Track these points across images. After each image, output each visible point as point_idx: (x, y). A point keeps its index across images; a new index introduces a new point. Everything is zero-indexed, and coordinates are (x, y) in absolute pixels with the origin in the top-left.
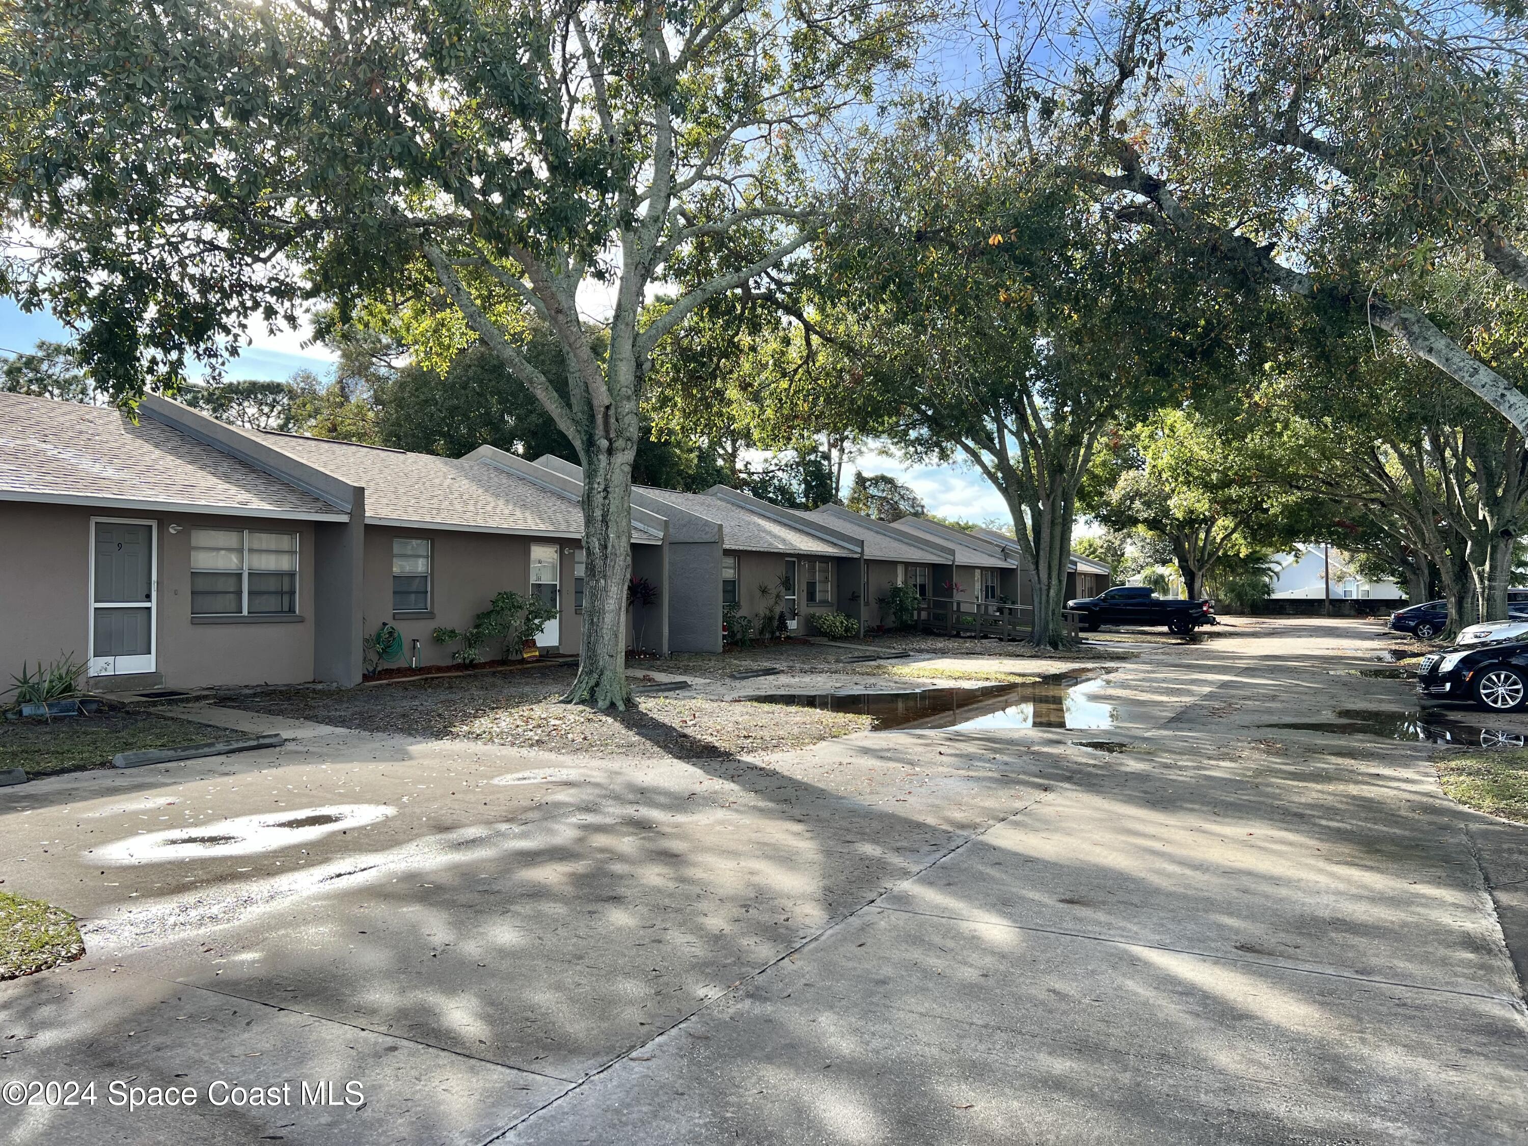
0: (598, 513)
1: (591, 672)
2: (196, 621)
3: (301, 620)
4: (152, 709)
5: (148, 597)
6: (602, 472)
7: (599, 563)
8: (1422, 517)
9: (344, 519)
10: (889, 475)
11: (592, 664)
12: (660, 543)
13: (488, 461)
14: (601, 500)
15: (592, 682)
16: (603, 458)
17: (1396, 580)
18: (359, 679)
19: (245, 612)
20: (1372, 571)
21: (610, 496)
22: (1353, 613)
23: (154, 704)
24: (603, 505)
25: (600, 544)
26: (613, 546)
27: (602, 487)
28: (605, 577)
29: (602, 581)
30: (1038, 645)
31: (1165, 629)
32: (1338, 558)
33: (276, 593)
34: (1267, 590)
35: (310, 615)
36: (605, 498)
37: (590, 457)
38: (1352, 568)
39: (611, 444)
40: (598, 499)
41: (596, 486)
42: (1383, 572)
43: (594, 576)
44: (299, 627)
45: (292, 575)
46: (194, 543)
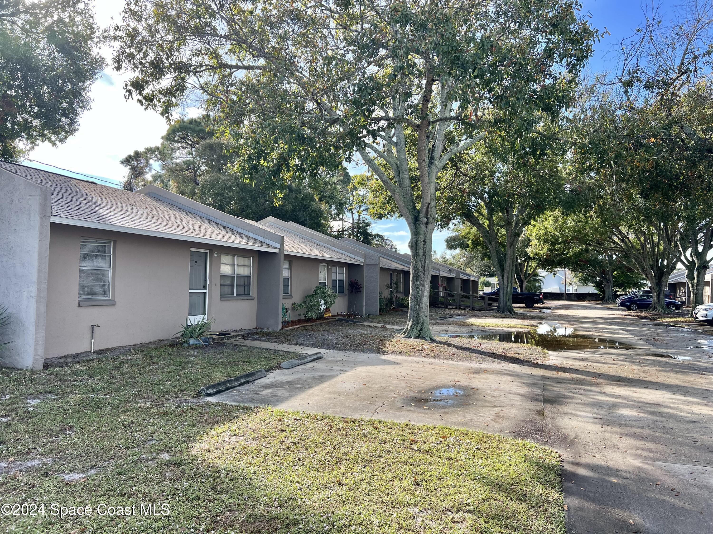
0: (421, 252)
1: (418, 324)
2: (222, 299)
3: (253, 299)
4: (225, 341)
5: (205, 287)
6: (422, 232)
7: (421, 274)
8: (644, 259)
9: (277, 251)
10: (380, 234)
11: (418, 320)
12: (362, 264)
13: (272, 224)
14: (422, 245)
15: (419, 329)
16: (423, 227)
17: (593, 285)
18: (280, 327)
19: (235, 295)
20: (584, 281)
21: (426, 244)
22: (576, 299)
23: (223, 339)
24: (423, 248)
25: (422, 266)
26: (428, 266)
27: (423, 239)
28: (423, 280)
29: (422, 283)
30: (503, 312)
31: (524, 305)
32: (569, 274)
33: (242, 285)
34: (540, 288)
35: (255, 296)
36: (424, 245)
37: (416, 226)
38: (575, 280)
39: (428, 220)
40: (421, 245)
41: (420, 239)
42: (589, 281)
43: (419, 280)
44: (253, 301)
45: (248, 277)
46: (222, 262)
